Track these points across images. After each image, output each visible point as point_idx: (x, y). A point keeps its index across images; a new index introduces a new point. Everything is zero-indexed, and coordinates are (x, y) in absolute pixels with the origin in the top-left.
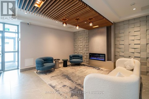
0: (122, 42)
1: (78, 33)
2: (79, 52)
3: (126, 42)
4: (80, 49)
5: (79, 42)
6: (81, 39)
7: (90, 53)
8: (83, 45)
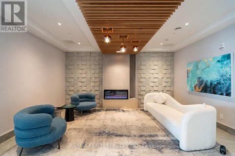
0: (143, 76)
1: (77, 55)
2: (79, 88)
3: (146, 76)
4: (80, 84)
5: (80, 71)
6: (84, 67)
7: (105, 91)
8: (89, 77)
